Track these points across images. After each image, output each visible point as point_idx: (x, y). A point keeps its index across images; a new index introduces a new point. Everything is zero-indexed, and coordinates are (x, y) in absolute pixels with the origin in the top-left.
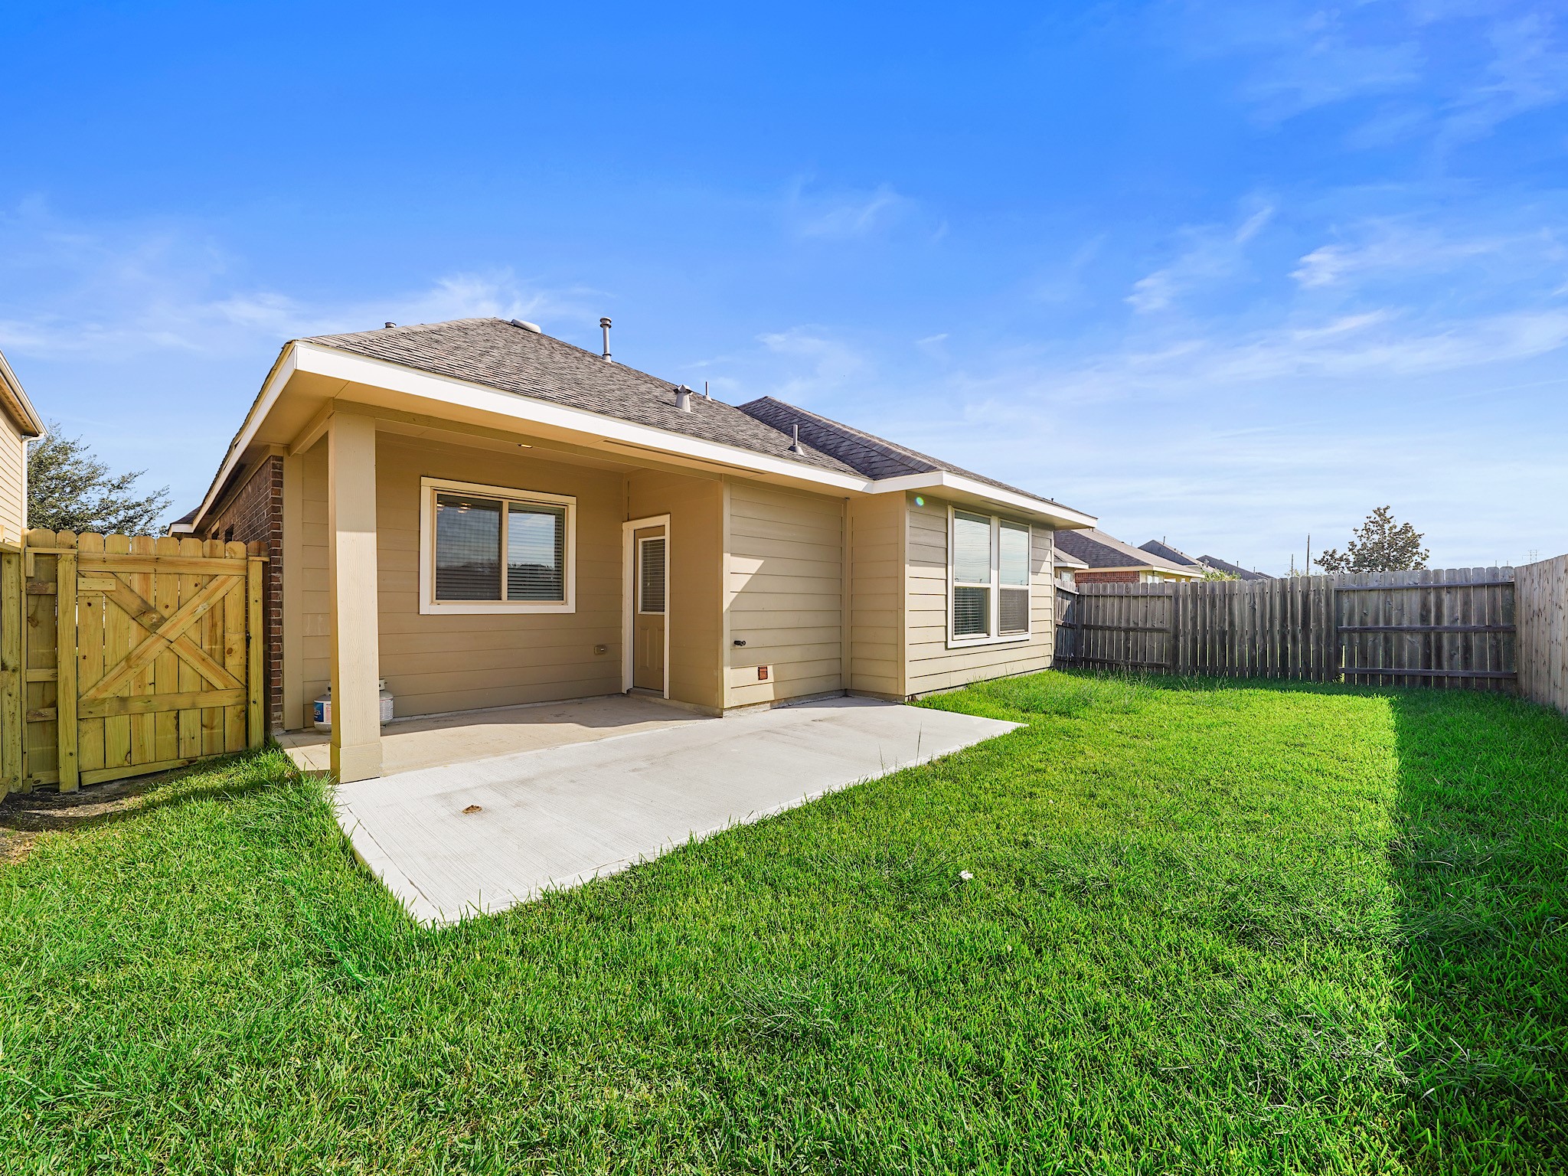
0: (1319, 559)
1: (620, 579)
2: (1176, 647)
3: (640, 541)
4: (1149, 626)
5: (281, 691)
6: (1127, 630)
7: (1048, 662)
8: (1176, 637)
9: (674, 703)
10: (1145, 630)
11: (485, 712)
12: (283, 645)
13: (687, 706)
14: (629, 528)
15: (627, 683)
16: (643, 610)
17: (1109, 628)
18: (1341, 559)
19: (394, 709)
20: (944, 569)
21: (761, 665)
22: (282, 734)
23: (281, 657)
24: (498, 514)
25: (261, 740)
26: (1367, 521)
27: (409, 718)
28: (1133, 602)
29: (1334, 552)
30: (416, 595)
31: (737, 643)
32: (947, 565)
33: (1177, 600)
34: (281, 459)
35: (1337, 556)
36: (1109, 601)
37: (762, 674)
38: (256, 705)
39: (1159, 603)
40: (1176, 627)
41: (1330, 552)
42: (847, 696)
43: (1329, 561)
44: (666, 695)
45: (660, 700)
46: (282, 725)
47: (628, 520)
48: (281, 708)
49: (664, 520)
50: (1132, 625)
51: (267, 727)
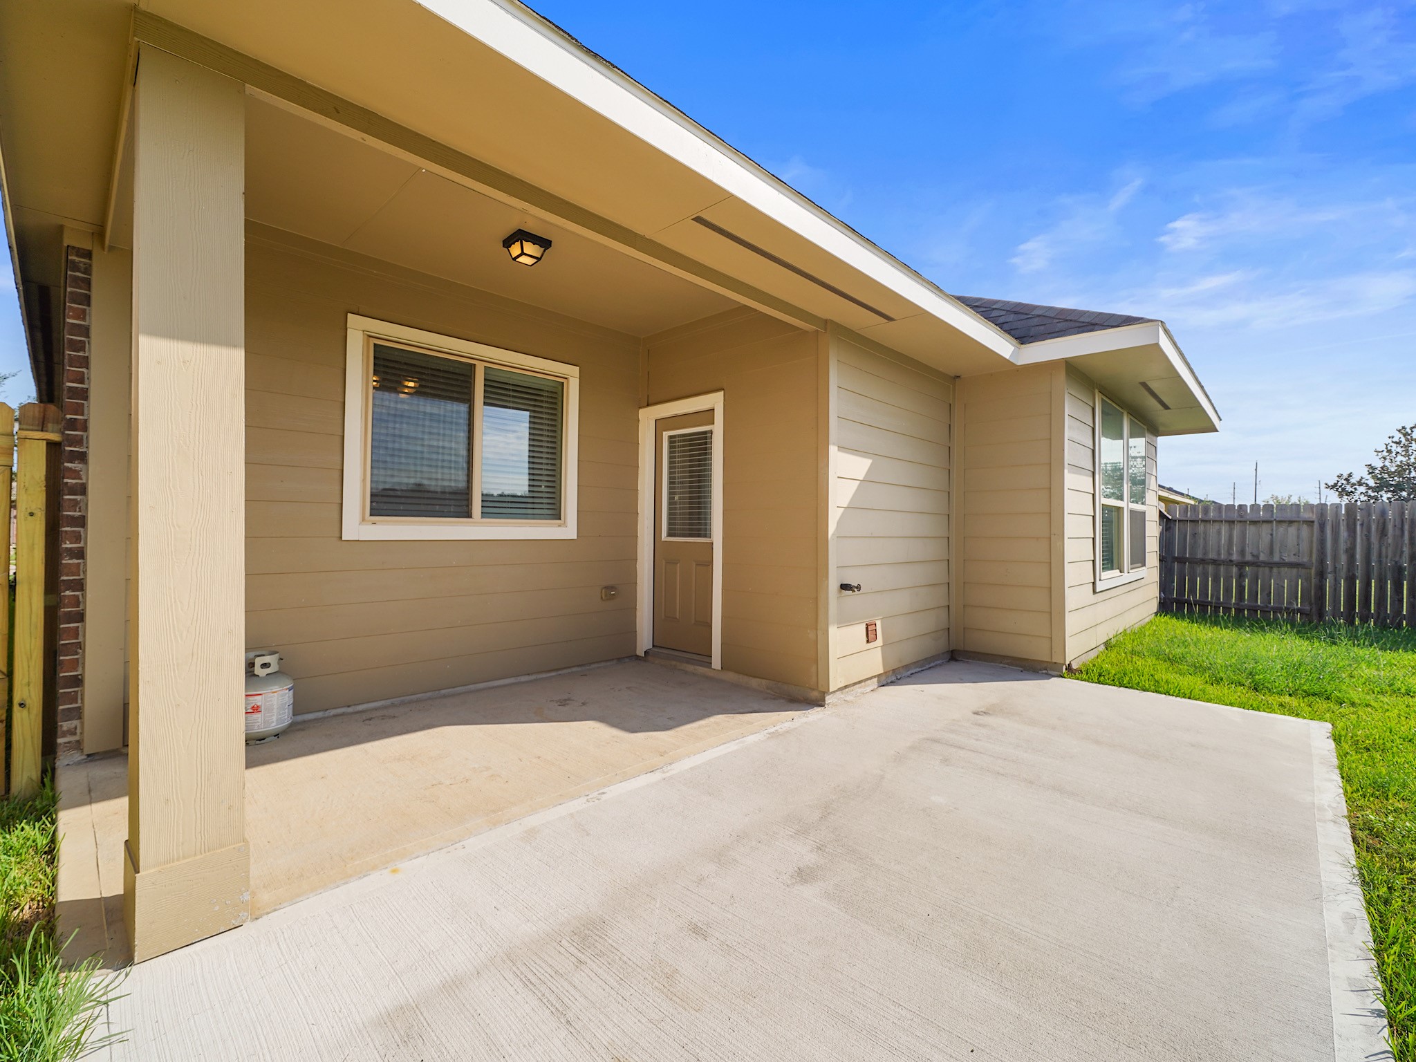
0: (1331, 483)
1: (634, 491)
2: (1321, 589)
3: (666, 435)
4: (1276, 559)
5: (78, 681)
6: (1241, 565)
7: (1154, 606)
8: (1322, 575)
9: (731, 676)
10: (1271, 565)
11: (444, 696)
12: (84, 596)
13: (754, 682)
14: (648, 417)
15: (644, 641)
16: (669, 535)
17: (1215, 562)
18: (1360, 483)
19: (294, 704)
20: (1092, 479)
21: (869, 621)
22: (79, 763)
23: (81, 617)
24: (467, 405)
25: (35, 774)
26: (1390, 441)
27: (320, 714)
28: (1251, 530)
29: (1350, 475)
30: (337, 507)
31: (845, 587)
32: (1094, 473)
33: (1322, 526)
34: (88, 254)
35: (1353, 481)
36: (1212, 529)
37: (870, 635)
38: (25, 712)
39: (1292, 530)
40: (1322, 561)
41: (1345, 476)
42: (956, 660)
43: (1342, 487)
44: (716, 662)
45: (701, 670)
46: (78, 745)
47: (648, 405)
48: (78, 713)
49: (715, 401)
50: (1248, 558)
51: (49, 749)
